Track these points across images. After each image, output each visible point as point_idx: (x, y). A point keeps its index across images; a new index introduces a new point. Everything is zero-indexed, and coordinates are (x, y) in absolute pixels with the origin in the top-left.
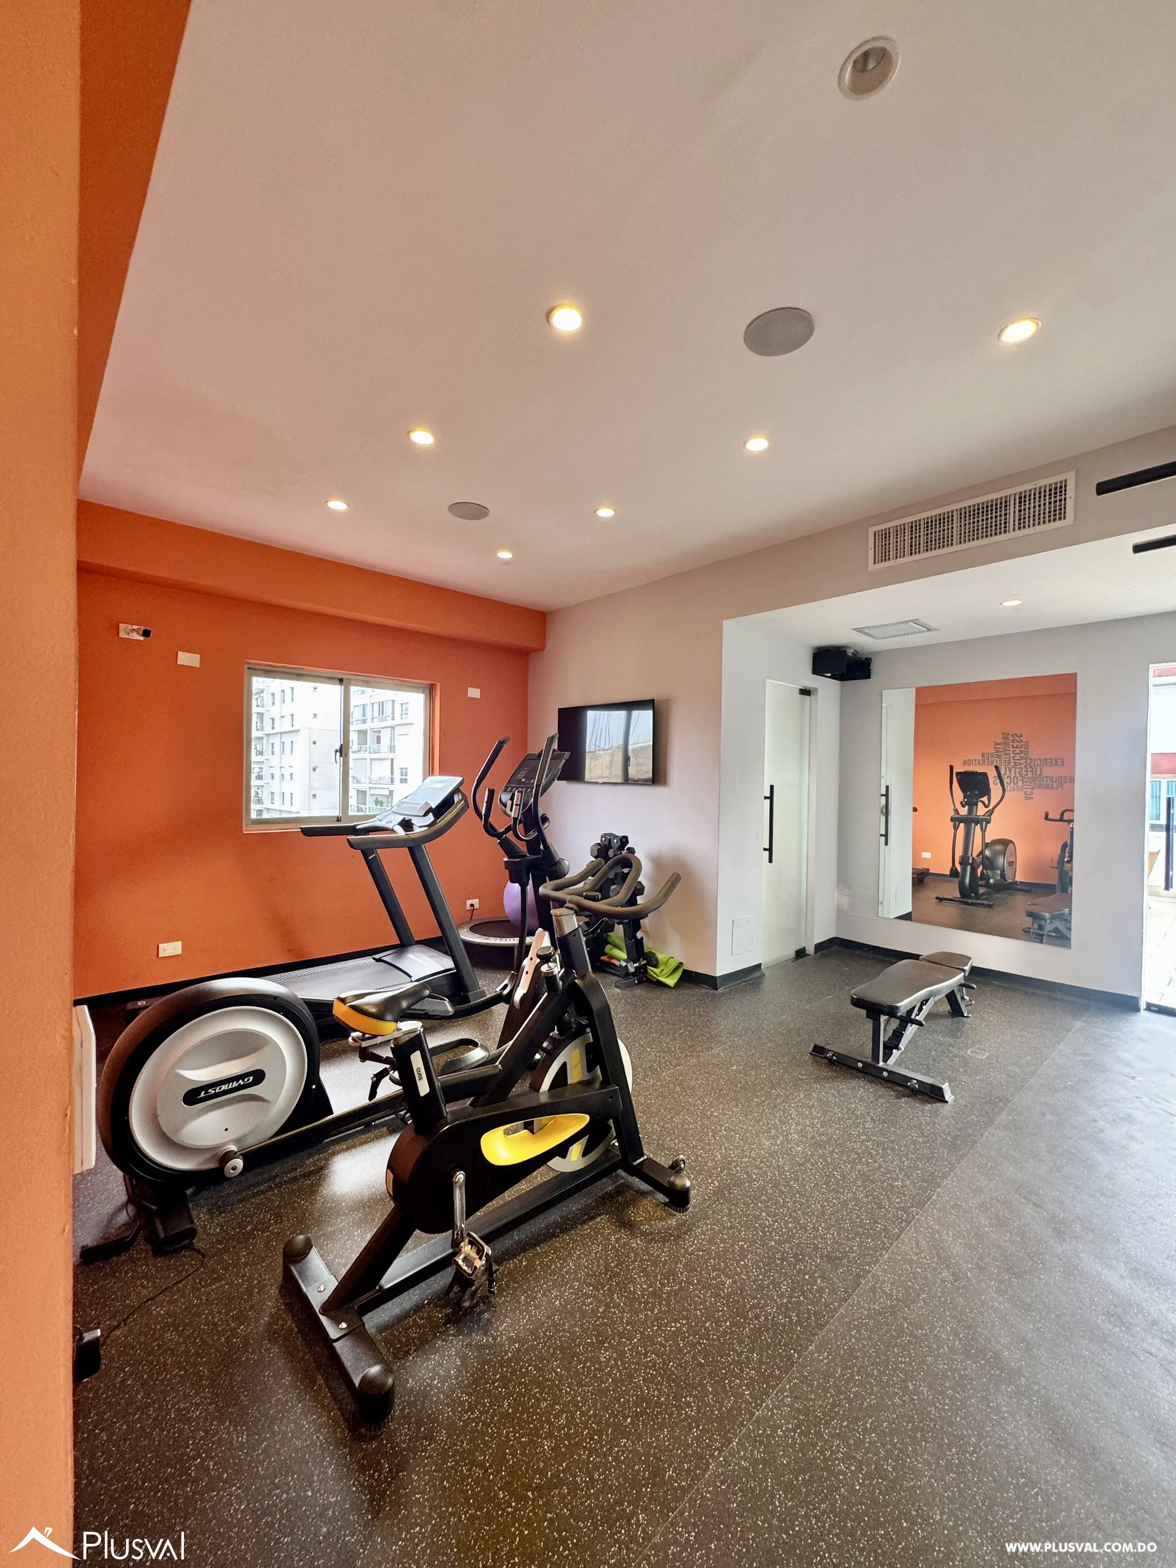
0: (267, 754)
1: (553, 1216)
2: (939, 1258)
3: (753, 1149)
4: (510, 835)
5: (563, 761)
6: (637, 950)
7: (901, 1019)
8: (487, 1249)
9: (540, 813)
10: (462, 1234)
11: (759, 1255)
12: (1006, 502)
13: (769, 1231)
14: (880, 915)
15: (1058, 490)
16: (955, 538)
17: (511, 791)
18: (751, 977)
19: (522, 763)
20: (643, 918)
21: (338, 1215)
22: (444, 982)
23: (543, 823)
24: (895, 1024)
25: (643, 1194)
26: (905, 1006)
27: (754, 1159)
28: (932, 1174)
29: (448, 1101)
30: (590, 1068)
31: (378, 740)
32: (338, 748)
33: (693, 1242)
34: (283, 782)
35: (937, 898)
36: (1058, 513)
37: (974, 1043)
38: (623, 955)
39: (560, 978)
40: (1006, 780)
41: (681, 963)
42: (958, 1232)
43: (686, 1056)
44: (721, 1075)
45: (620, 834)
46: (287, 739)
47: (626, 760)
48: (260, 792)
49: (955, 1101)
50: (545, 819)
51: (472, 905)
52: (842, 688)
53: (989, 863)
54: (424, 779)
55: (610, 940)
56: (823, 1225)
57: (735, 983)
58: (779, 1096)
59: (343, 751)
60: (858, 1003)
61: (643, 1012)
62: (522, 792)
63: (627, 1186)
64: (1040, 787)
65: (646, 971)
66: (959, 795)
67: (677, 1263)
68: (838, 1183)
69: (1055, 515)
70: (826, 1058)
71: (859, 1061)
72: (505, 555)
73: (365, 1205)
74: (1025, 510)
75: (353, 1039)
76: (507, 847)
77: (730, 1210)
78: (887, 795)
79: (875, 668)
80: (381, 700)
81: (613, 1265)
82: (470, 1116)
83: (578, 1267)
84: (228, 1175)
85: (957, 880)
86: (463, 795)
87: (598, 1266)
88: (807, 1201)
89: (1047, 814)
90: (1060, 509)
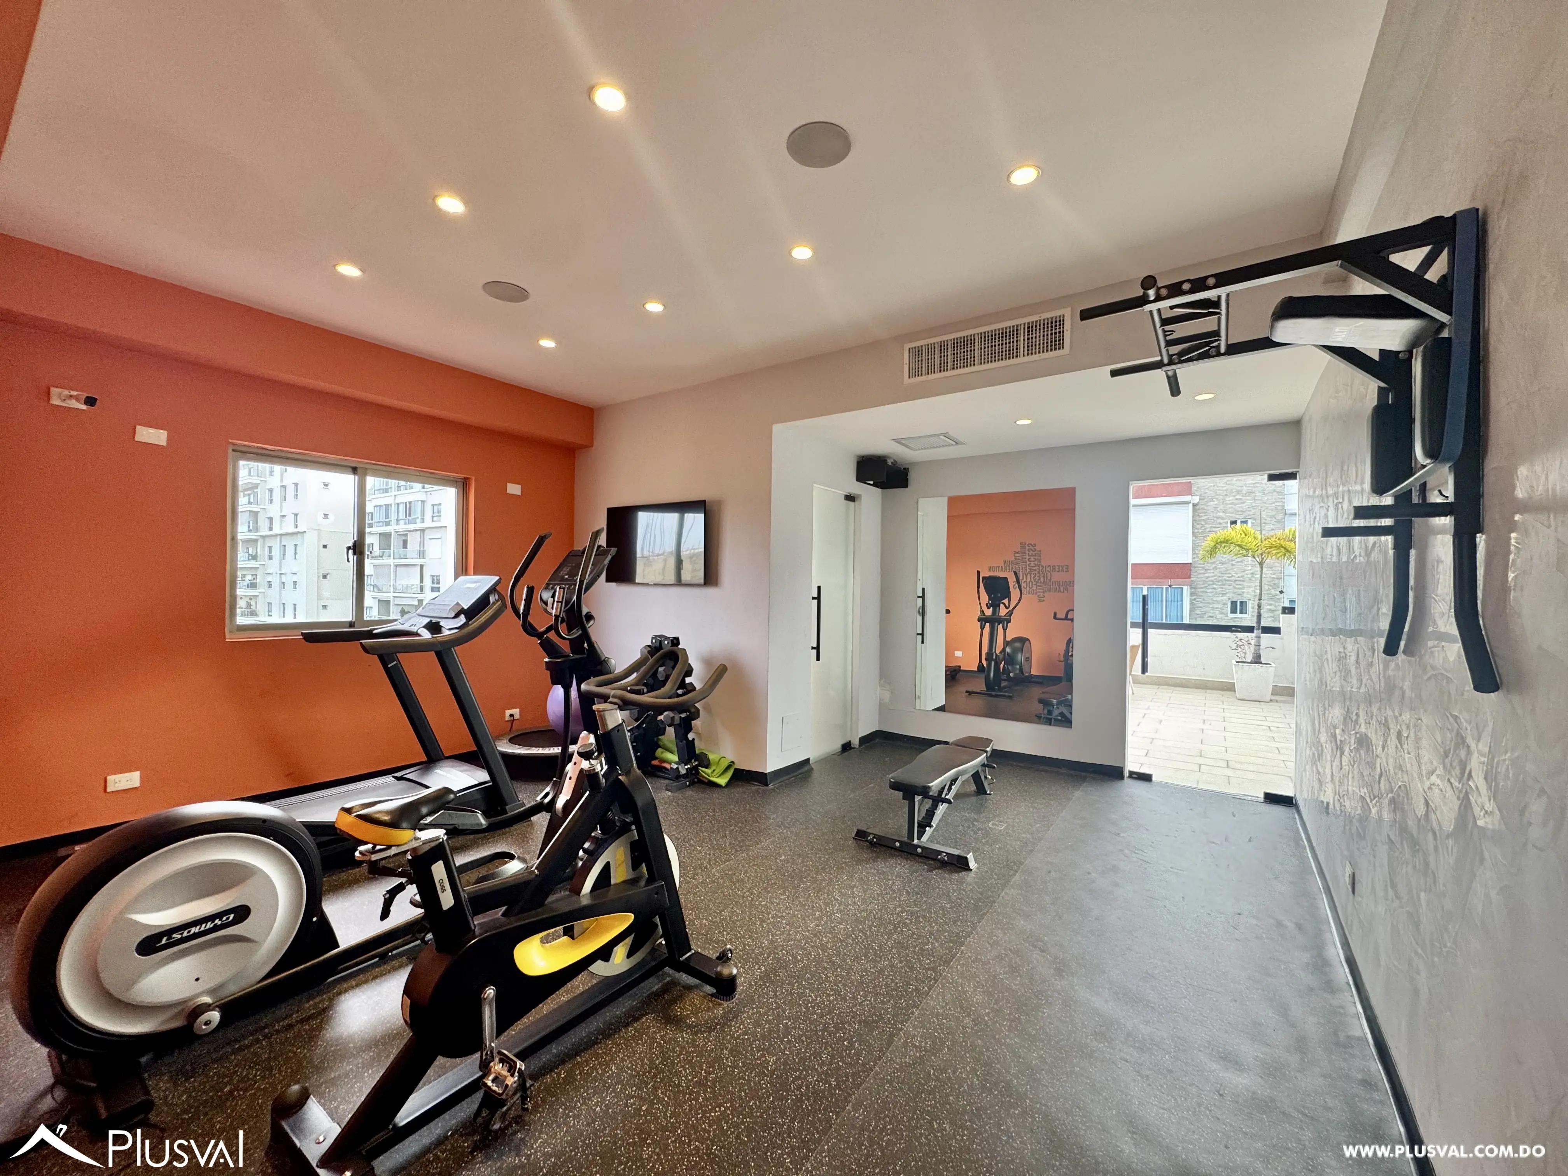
0: (263, 560)
1: (596, 1023)
2: (962, 1008)
3: (798, 931)
4: (552, 635)
5: (609, 557)
6: (688, 752)
7: (933, 798)
8: (520, 1065)
9: (585, 610)
10: (492, 1053)
11: (802, 1030)
12: (1017, 330)
13: (811, 1006)
14: (917, 707)
15: (1058, 323)
16: (976, 359)
17: (552, 588)
18: (800, 771)
19: (564, 560)
20: (694, 719)
21: (343, 1057)
22: (478, 796)
23: (588, 621)
24: (928, 804)
25: (689, 988)
26: (937, 786)
27: (799, 941)
28: (957, 935)
29: (476, 913)
30: (635, 866)
31: (405, 544)
32: (350, 545)
33: (739, 1027)
34: (283, 592)
35: (967, 692)
36: (1058, 344)
37: (995, 816)
38: (674, 758)
39: (603, 776)
40: (1023, 585)
41: (733, 762)
42: (978, 982)
43: (736, 851)
44: (770, 866)
45: (671, 635)
46: (289, 543)
47: (679, 563)
48: (253, 603)
49: (978, 868)
50: (589, 617)
51: (512, 715)
52: (883, 494)
53: (1010, 660)
54: (456, 578)
55: (661, 743)
56: (861, 993)
57: (784, 778)
58: (824, 880)
59: (358, 549)
60: (896, 786)
61: (694, 812)
62: (564, 589)
63: (674, 983)
64: (1050, 591)
65: (698, 773)
66: (985, 598)
67: (722, 1050)
68: (876, 953)
69: (1055, 345)
70: (867, 841)
71: (897, 841)
72: (547, 343)
73: (377, 1043)
74: (1032, 338)
75: (361, 853)
76: (549, 647)
77: (775, 992)
78: (923, 597)
79: (913, 477)
80: (408, 500)
81: (657, 1062)
82: (501, 926)
83: (621, 1070)
84: (198, 1033)
85: (983, 676)
86: (499, 594)
87: (642, 1066)
88: (848, 973)
89: (1055, 614)
90: (1060, 340)
